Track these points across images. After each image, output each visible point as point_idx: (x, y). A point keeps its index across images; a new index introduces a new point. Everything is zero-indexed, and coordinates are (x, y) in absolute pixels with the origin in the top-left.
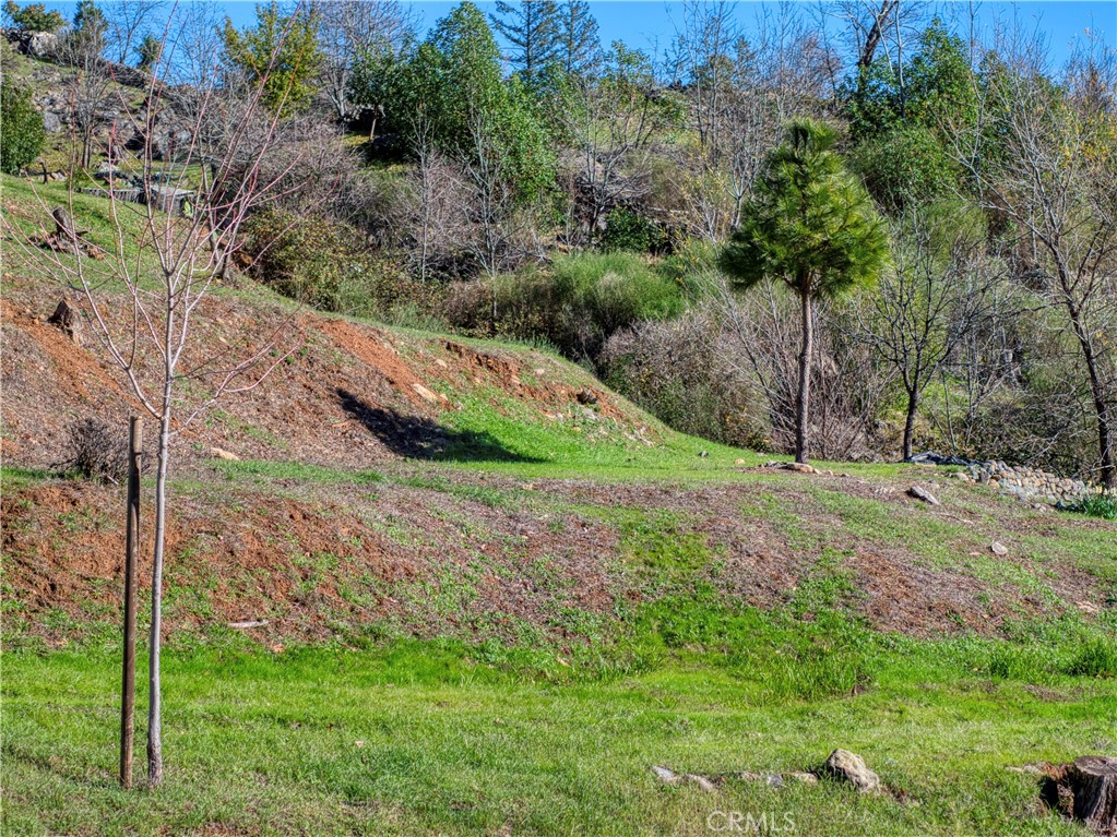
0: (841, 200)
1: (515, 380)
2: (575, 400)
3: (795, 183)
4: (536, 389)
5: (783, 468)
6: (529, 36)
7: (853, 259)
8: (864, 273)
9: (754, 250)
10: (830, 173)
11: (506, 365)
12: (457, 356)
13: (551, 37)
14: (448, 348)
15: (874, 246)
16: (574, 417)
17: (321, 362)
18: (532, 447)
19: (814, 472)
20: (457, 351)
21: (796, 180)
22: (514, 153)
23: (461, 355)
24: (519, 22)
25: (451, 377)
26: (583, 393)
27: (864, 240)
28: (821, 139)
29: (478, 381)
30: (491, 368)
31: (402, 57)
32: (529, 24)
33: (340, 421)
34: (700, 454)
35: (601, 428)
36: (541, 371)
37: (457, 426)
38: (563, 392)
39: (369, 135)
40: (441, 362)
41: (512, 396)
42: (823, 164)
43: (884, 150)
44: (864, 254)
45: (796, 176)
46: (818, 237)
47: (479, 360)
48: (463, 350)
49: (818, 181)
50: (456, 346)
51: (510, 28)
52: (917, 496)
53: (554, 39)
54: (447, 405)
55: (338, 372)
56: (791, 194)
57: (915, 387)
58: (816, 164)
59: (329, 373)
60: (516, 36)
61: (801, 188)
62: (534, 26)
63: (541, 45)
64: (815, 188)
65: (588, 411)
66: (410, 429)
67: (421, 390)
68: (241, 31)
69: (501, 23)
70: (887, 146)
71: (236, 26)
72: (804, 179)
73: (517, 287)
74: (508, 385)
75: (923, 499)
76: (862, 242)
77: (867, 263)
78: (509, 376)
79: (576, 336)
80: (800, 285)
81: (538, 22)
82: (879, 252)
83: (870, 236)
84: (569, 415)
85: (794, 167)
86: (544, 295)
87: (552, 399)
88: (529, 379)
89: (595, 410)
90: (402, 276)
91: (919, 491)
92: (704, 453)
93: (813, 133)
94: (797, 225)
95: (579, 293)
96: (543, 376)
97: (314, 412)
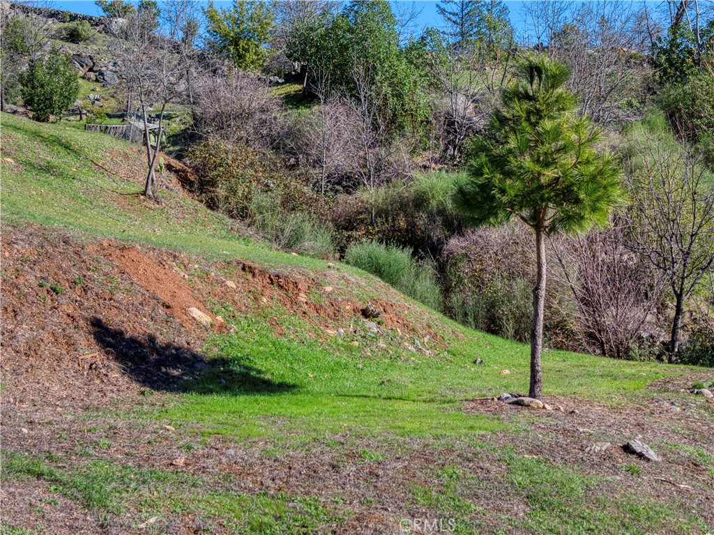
0: (574, 137)
1: (302, 298)
2: (359, 314)
3: (528, 119)
4: (321, 306)
5: (513, 403)
6: (462, 18)
7: (582, 196)
8: (594, 209)
9: (485, 188)
10: (564, 109)
11: (295, 284)
12: (250, 277)
13: (477, 19)
14: (243, 269)
15: (605, 182)
16: (355, 332)
17: (96, 290)
18: (292, 369)
19: (544, 408)
20: (251, 272)
21: (529, 117)
22: (399, 96)
23: (254, 276)
24: (456, 9)
25: (236, 298)
26: (367, 308)
27: (596, 177)
28: (554, 76)
29: (265, 300)
30: (282, 287)
31: (321, 26)
32: (463, 10)
33: (90, 352)
34: (475, 362)
35: (381, 340)
36: (329, 289)
37: (222, 350)
38: (348, 307)
39: (303, 84)
40: (230, 284)
41: (295, 314)
42: (557, 101)
43: (683, 91)
44: (595, 190)
45: (529, 113)
46: (550, 174)
47: (271, 280)
48: (256, 271)
49: (551, 118)
50: (250, 267)
51: (450, 13)
52: (633, 452)
53: (479, 20)
54: (221, 327)
55: (111, 299)
56: (523, 131)
57: (681, 291)
58: (549, 101)
59: (101, 301)
60: (454, 18)
61: (534, 125)
62: (466, 12)
63: (471, 25)
64: (547, 124)
65: (371, 325)
66: (172, 354)
67: (196, 313)
68: (220, 11)
69: (444, 10)
70: (685, 87)
71: (216, 7)
72: (536, 115)
73: (387, 199)
74: (294, 302)
75: (641, 456)
76: (593, 178)
77: (598, 200)
78: (297, 294)
79: (429, 237)
80: (536, 221)
81: (469, 9)
82: (610, 189)
83: (601, 173)
84: (351, 329)
85: (526, 105)
86: (407, 205)
87: (336, 315)
88: (317, 296)
89: (379, 323)
90: (305, 189)
91: (637, 445)
92: (479, 360)
93: (547, 70)
94: (527, 162)
95: (434, 203)
96: (331, 293)
97: (67, 343)
